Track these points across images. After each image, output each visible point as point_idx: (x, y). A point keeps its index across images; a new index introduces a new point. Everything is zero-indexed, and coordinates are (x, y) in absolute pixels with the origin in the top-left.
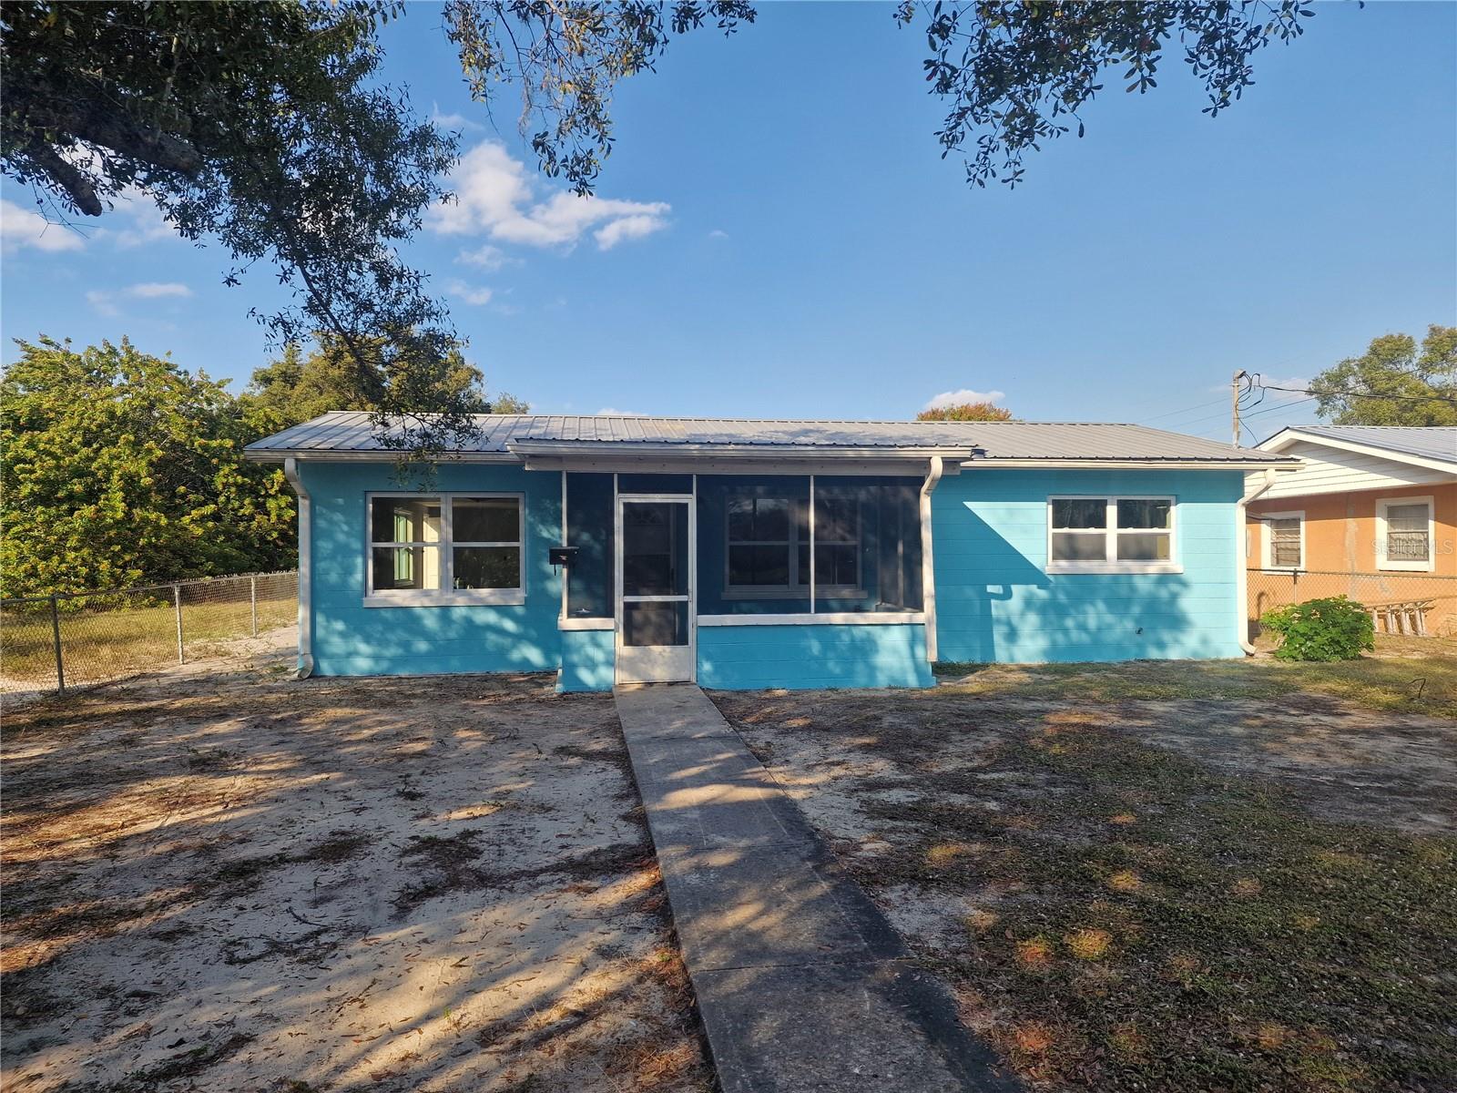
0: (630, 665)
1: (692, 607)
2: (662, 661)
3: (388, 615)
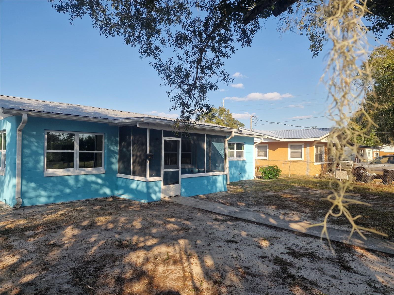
1: (180, 172)
2: (173, 190)
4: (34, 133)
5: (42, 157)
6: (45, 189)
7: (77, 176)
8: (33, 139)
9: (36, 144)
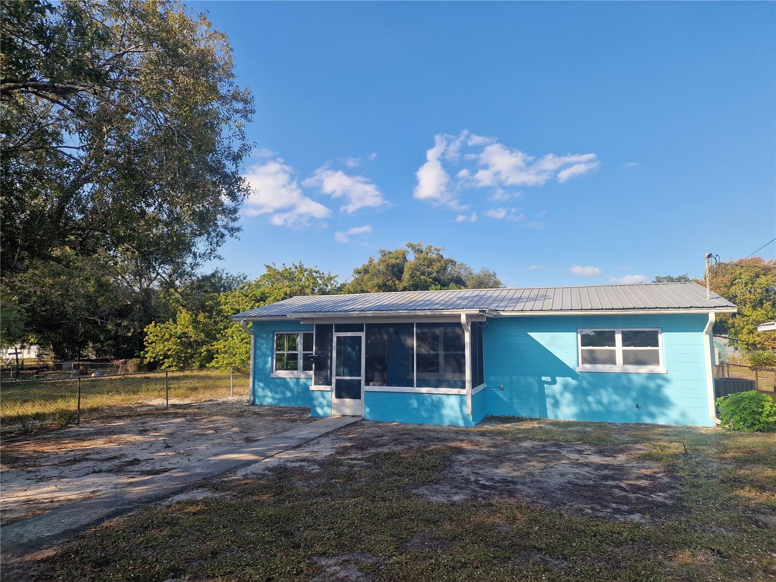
0: (338, 407)
1: (363, 382)
2: (350, 406)
3: (278, 381)
4: (265, 335)
5: (270, 359)
6: (271, 390)
7: (298, 379)
8: (264, 342)
9: (265, 346)
